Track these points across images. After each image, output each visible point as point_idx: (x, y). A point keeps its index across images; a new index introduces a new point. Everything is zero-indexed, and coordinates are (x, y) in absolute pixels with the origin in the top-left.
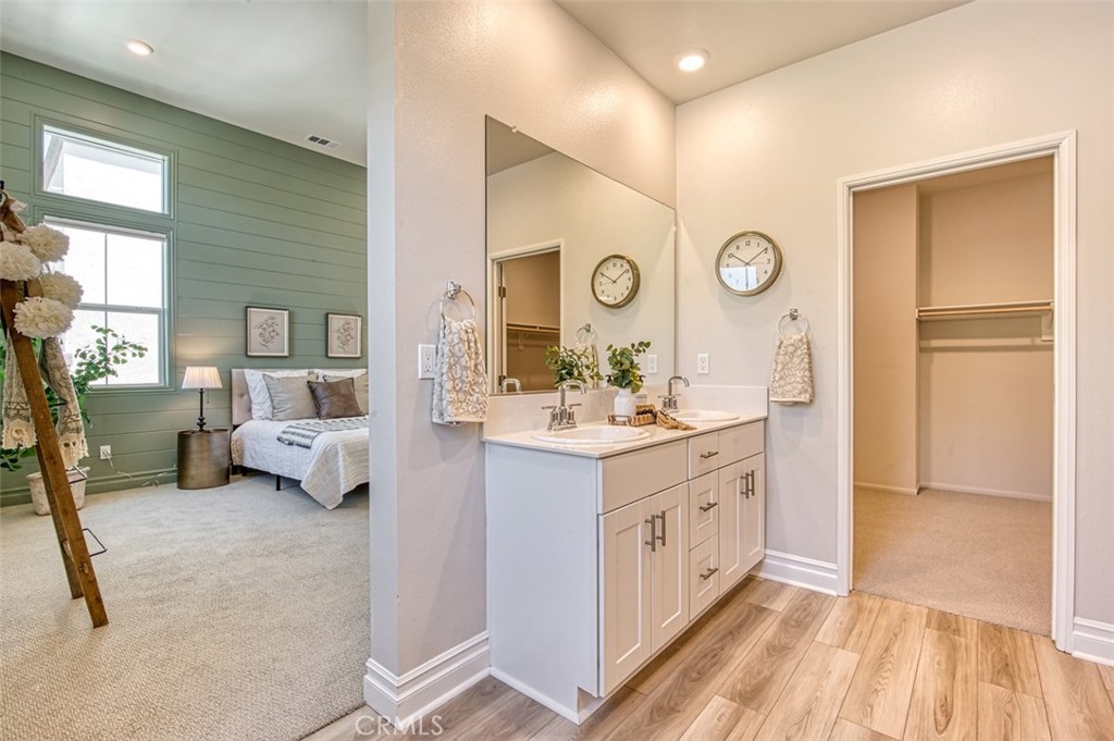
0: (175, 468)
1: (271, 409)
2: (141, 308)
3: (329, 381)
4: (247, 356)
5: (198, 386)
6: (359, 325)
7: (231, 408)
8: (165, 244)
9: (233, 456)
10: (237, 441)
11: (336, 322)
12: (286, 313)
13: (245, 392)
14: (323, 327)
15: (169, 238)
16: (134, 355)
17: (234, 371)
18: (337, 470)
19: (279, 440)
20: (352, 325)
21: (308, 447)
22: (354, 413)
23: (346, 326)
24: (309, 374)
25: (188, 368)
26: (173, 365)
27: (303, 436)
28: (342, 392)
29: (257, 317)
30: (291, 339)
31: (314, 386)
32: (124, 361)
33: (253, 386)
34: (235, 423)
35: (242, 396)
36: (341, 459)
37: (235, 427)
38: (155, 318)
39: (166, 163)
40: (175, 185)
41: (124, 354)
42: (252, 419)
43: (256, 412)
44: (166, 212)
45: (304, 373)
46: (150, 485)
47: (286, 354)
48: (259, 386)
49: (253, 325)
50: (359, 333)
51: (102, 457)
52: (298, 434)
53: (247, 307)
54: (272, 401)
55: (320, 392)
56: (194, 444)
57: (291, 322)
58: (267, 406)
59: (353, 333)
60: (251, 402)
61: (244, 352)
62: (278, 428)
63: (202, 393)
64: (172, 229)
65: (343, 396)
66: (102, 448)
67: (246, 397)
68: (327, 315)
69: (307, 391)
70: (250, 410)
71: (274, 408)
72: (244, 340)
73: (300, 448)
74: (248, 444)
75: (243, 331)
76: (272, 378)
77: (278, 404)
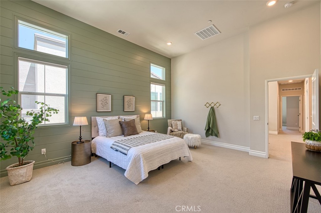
0: (70, 155)
1: (106, 132)
2: (58, 94)
3: (126, 121)
4: (97, 112)
5: (79, 125)
6: (134, 99)
7: (91, 131)
8: (67, 69)
9: (92, 149)
10: (93, 144)
11: (127, 98)
12: (110, 95)
13: (96, 125)
14: (123, 101)
15: (68, 68)
16: (54, 113)
17: (92, 117)
18: (140, 166)
19: (111, 148)
20: (132, 100)
21: (126, 155)
22: (136, 133)
23: (130, 100)
24: (119, 118)
25: (75, 117)
26: (70, 116)
27: (123, 148)
28: (132, 125)
29: (100, 97)
30: (112, 105)
31: (122, 123)
32: (51, 116)
33: (100, 123)
34: (93, 137)
35: (95, 127)
36: (142, 162)
37: (93, 139)
38: (64, 97)
39: (67, 39)
40: (71, 48)
41: (50, 113)
42: (99, 135)
43: (101, 133)
44: (67, 58)
45: (116, 117)
46: (61, 163)
47: (110, 110)
48: (101, 123)
49: (99, 100)
50: (134, 103)
51: (42, 154)
52: (120, 147)
53: (97, 94)
54: (107, 129)
55: (124, 125)
56: (78, 148)
57: (112, 99)
58: (105, 131)
59: (132, 103)
60: (98, 129)
61: (95, 110)
62: (110, 141)
63: (81, 127)
64: (70, 64)
65: (132, 127)
66: (42, 150)
67: (96, 127)
68: (124, 96)
69: (119, 125)
70: (98, 132)
71: (107, 132)
72: (95, 106)
73: (122, 154)
74: (98, 146)
75: (96, 103)
76: (106, 120)
77: (109, 130)
